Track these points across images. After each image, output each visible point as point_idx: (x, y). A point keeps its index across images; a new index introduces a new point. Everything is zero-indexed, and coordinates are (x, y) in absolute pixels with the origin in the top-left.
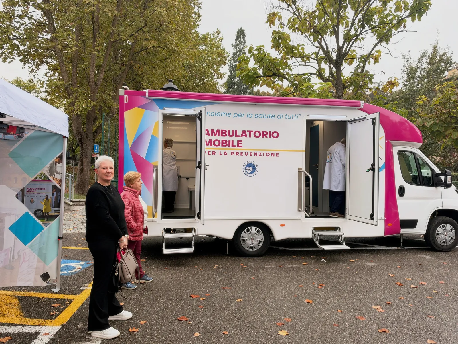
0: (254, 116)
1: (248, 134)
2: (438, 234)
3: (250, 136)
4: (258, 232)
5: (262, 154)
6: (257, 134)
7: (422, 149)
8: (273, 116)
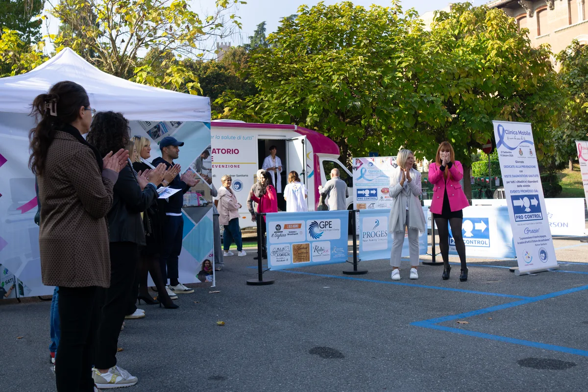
0: (221, 137)
1: (217, 151)
3: (219, 153)
5: (228, 166)
6: (224, 151)
7: (340, 159)
8: (234, 138)
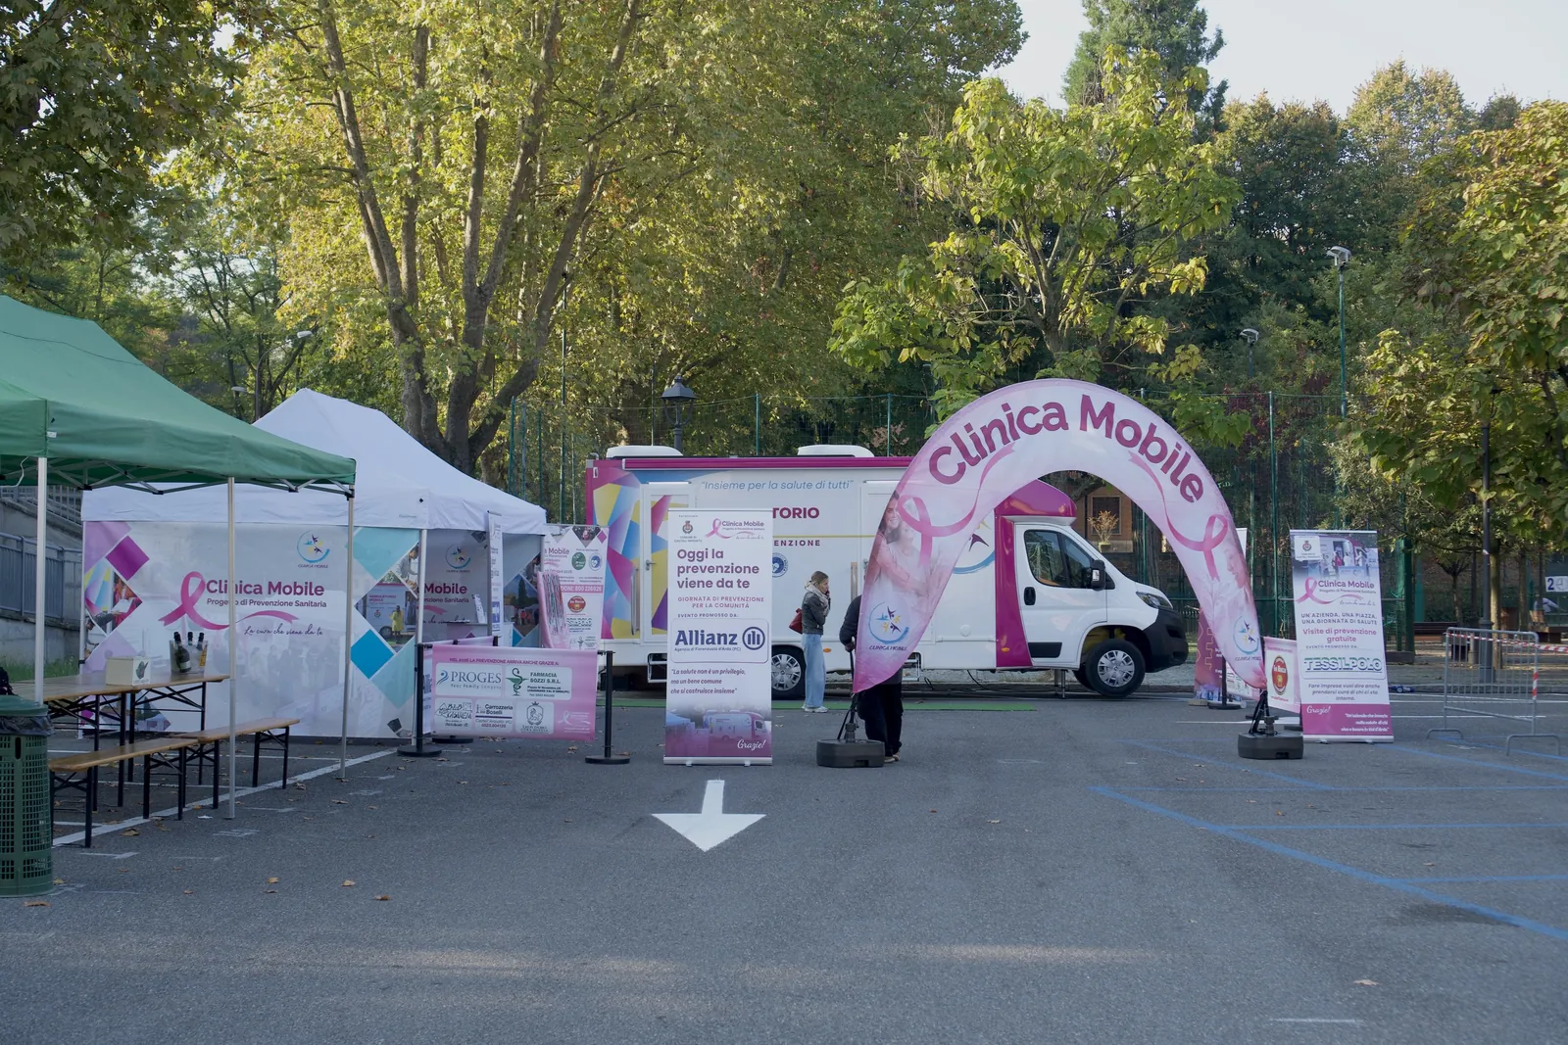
0: (779, 486)
2: (1103, 668)
4: (792, 662)
5: (794, 543)
6: (785, 513)
7: (1077, 526)
8: (809, 486)
